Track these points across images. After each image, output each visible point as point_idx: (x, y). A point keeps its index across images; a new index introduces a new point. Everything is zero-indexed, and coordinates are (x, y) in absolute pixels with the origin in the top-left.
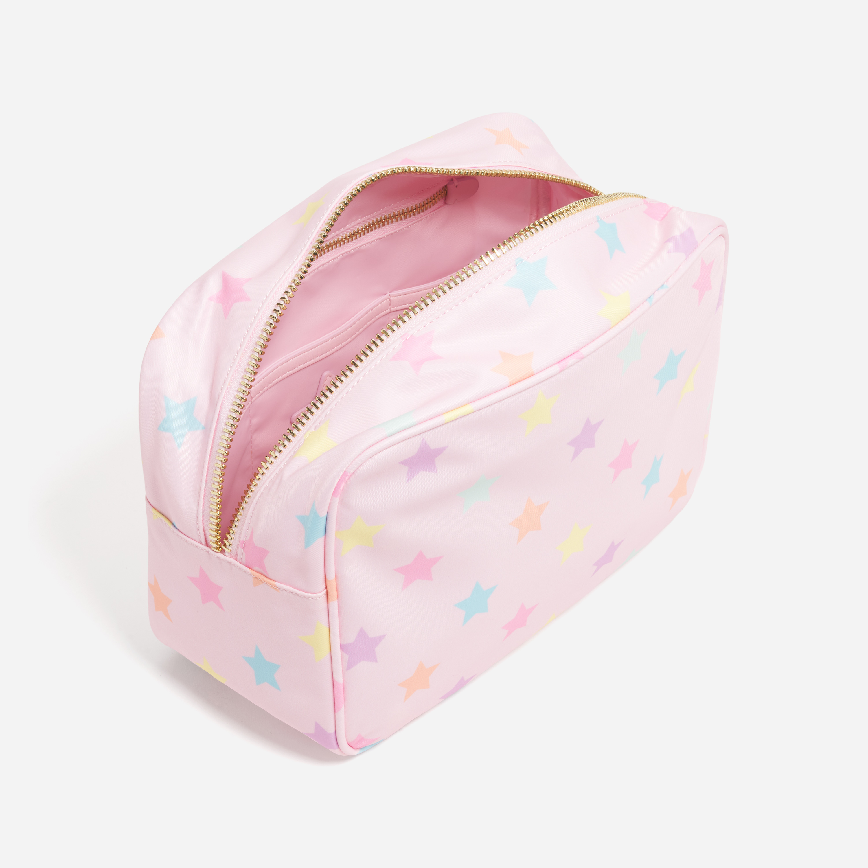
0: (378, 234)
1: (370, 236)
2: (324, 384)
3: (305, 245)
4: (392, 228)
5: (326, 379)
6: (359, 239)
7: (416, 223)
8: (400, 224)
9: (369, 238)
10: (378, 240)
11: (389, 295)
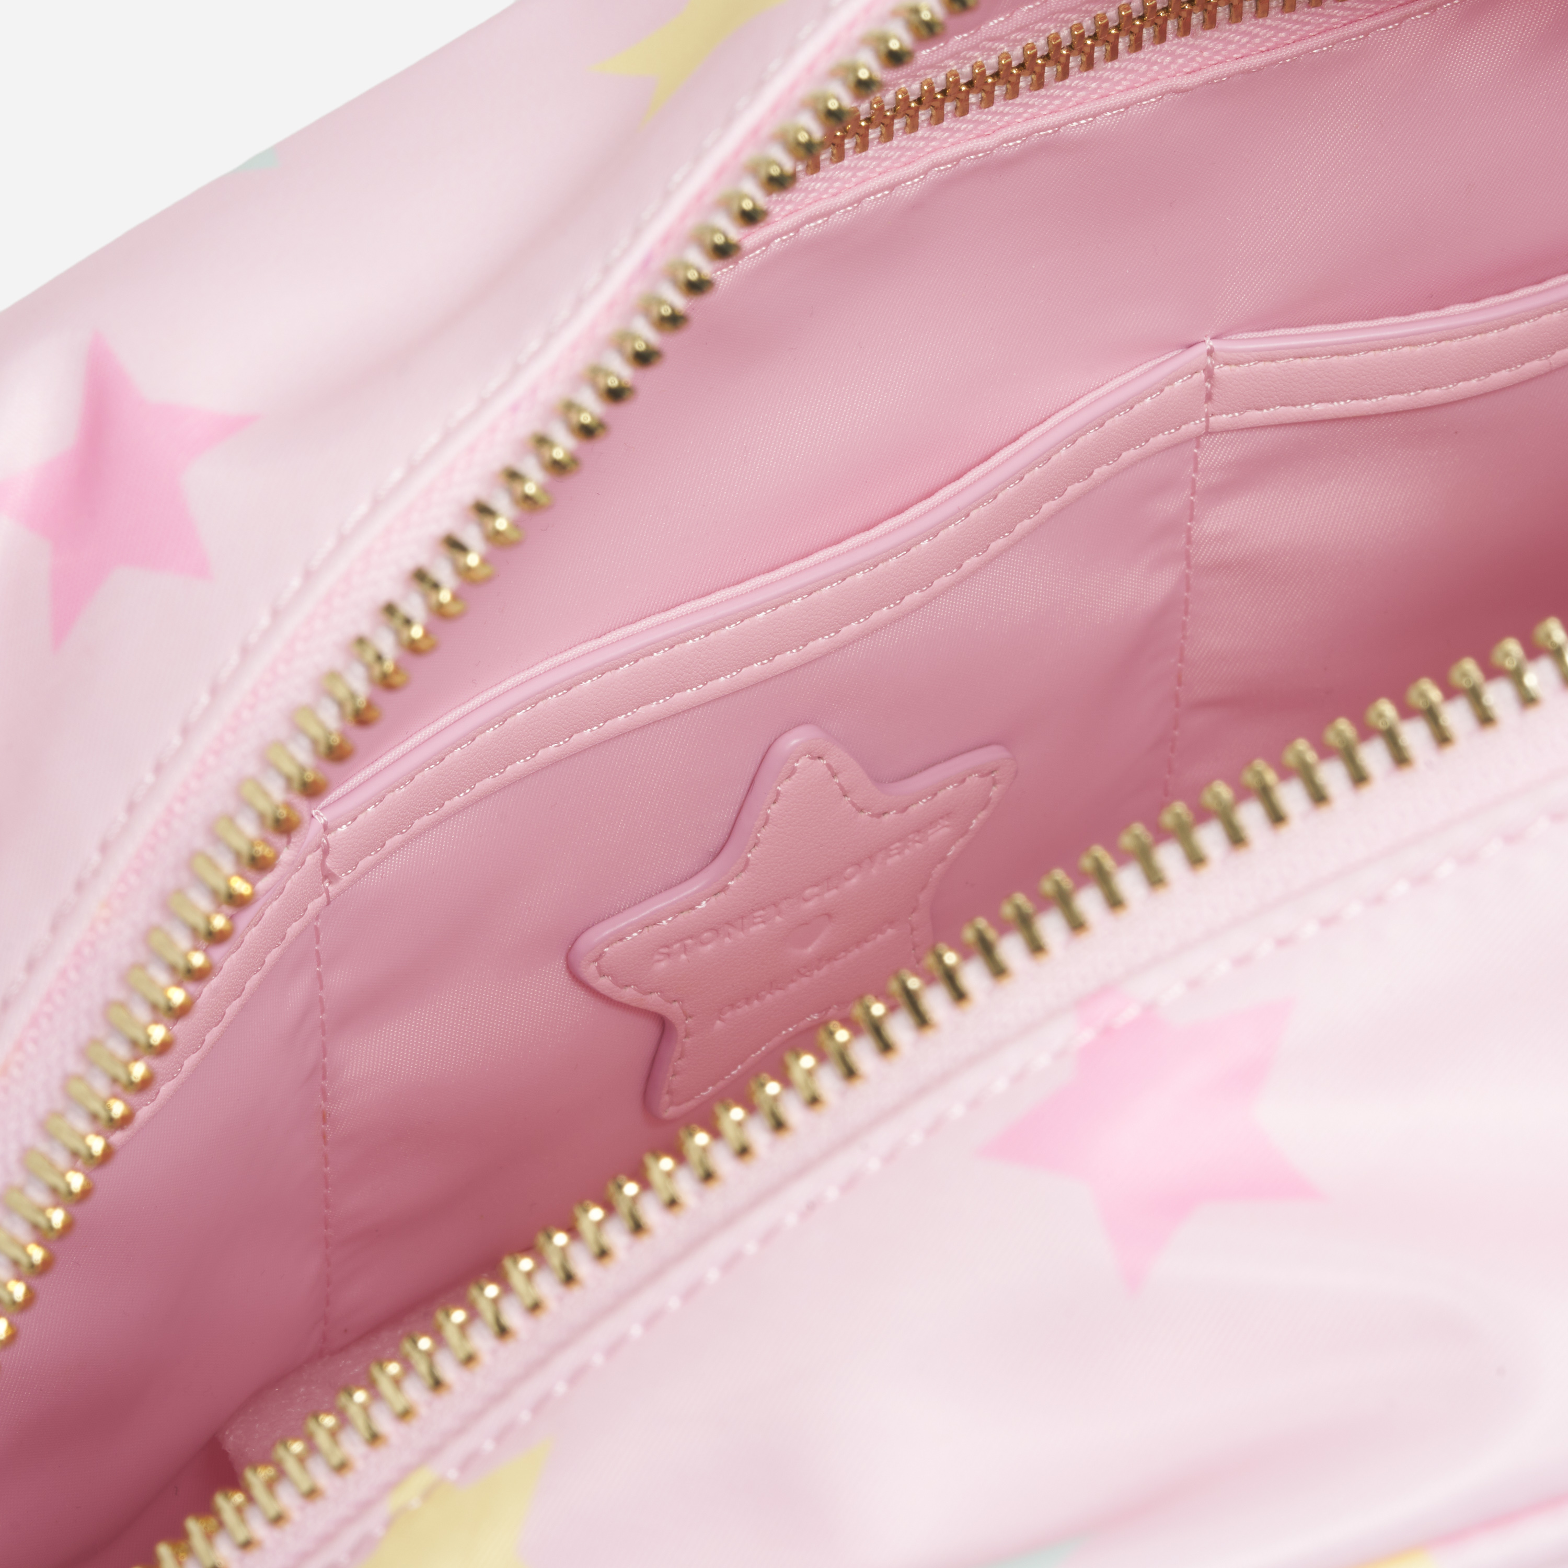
0: (1173, 66)
1: (1121, 75)
2: (778, 793)
3: (607, 270)
4: (1257, 40)
5: (794, 771)
6: (1054, 89)
7: (1401, 20)
8: (1309, 23)
9: (1118, 83)
10: (1168, 98)
11: (1210, 352)
